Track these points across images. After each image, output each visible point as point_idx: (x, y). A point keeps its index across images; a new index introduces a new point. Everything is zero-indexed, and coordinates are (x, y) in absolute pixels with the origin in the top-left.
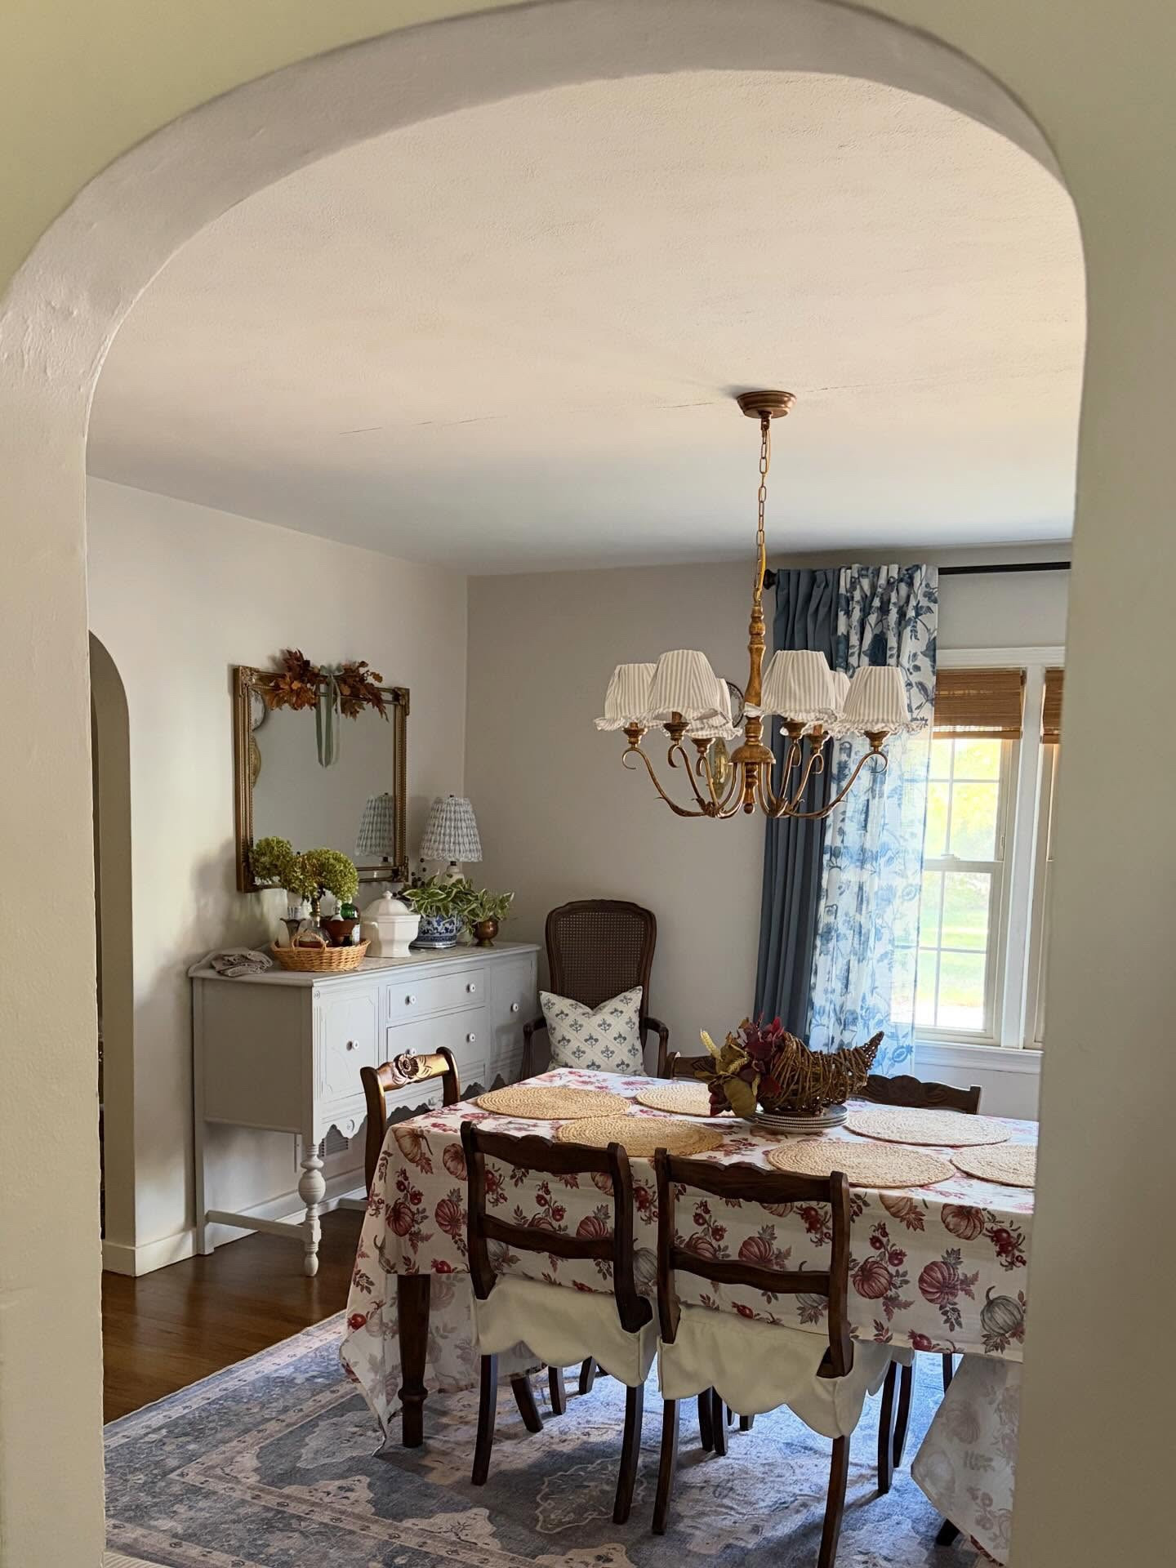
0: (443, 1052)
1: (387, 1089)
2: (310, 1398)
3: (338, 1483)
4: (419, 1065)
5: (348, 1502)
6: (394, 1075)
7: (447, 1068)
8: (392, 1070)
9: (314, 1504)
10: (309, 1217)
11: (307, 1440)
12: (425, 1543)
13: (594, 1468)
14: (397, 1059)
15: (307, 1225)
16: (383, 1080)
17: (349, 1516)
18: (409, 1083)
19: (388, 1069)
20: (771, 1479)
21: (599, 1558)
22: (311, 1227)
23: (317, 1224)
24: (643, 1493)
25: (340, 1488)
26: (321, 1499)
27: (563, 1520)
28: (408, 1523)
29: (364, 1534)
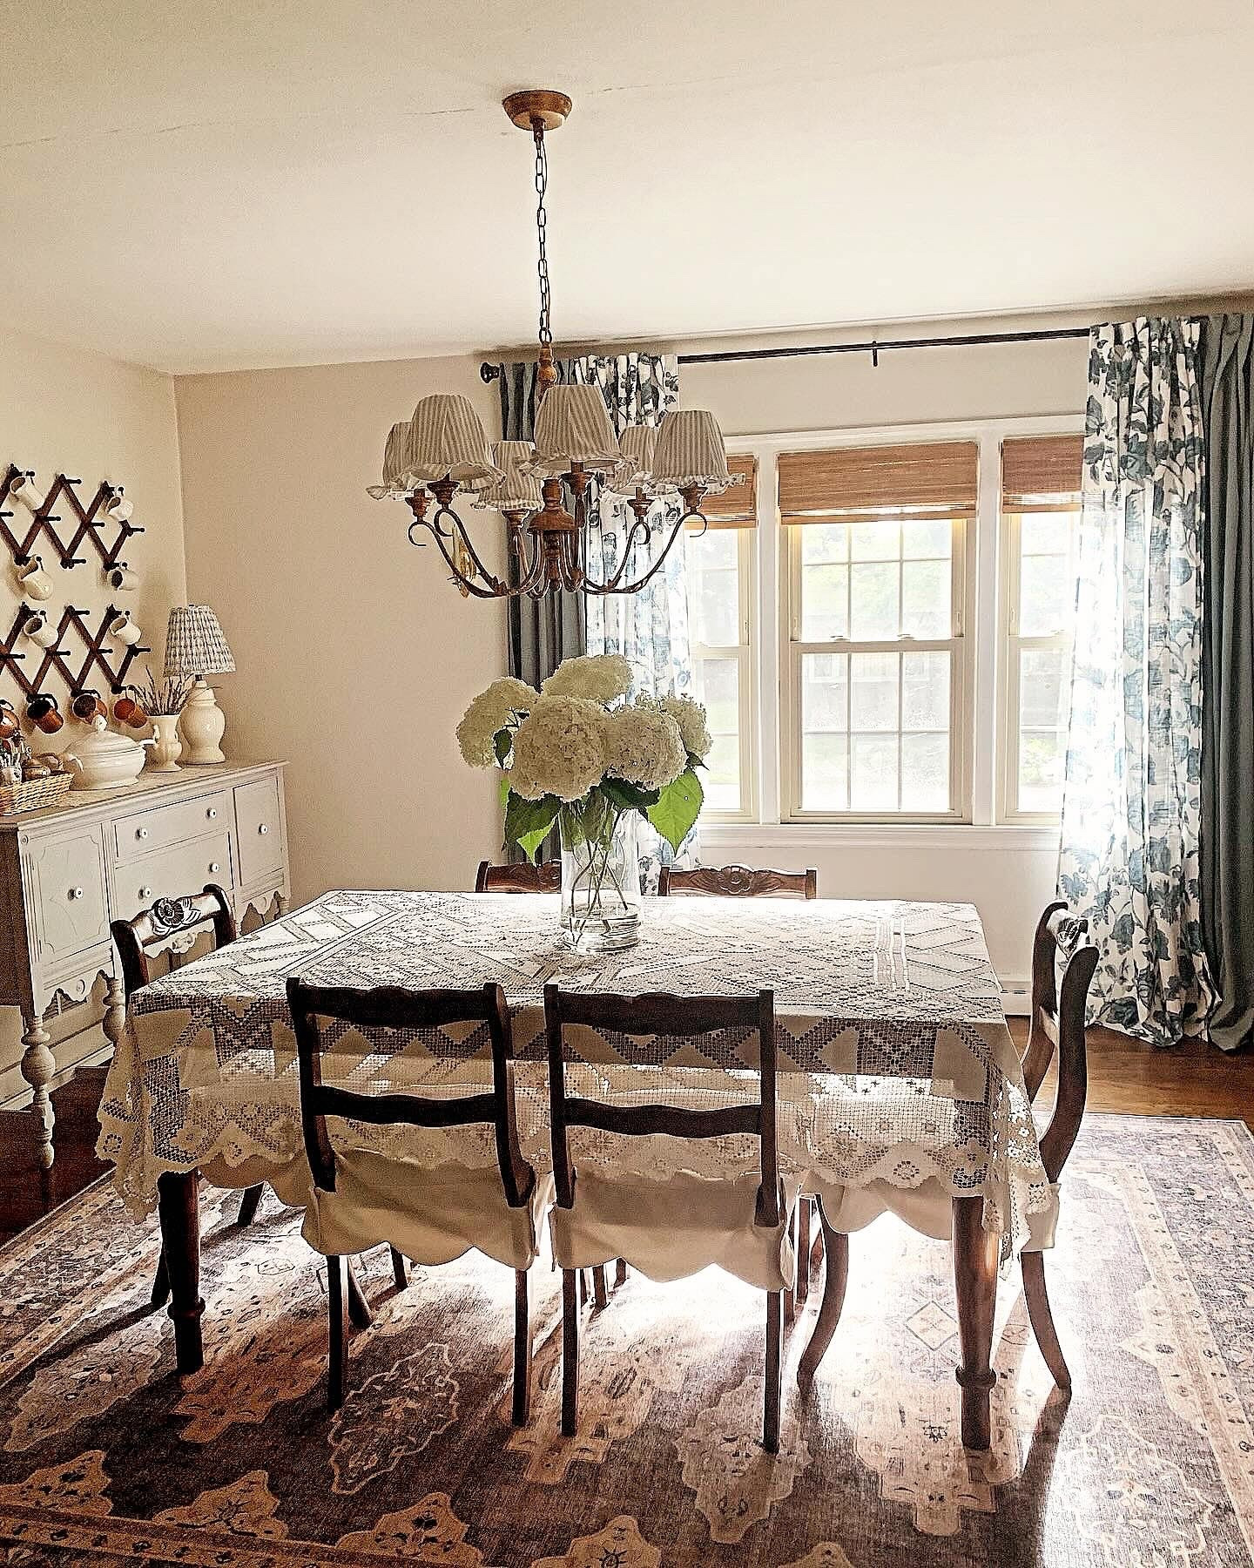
0: (211, 890)
1: (145, 944)
2: (23, 1336)
3: (62, 1469)
4: (184, 909)
5: (75, 1499)
6: (153, 925)
7: (218, 907)
8: (152, 920)
9: (26, 1514)
10: (37, 1098)
11: (20, 1403)
12: (184, 1549)
13: (393, 1376)
14: (156, 906)
15: (35, 1109)
16: (142, 932)
17: (77, 1523)
18: (174, 932)
19: (147, 920)
20: (601, 1349)
21: (418, 1522)
22: (40, 1112)
23: (48, 1106)
24: (457, 1404)
25: (65, 1478)
26: (38, 1503)
27: (365, 1468)
28: (161, 1519)
29: (98, 1553)
